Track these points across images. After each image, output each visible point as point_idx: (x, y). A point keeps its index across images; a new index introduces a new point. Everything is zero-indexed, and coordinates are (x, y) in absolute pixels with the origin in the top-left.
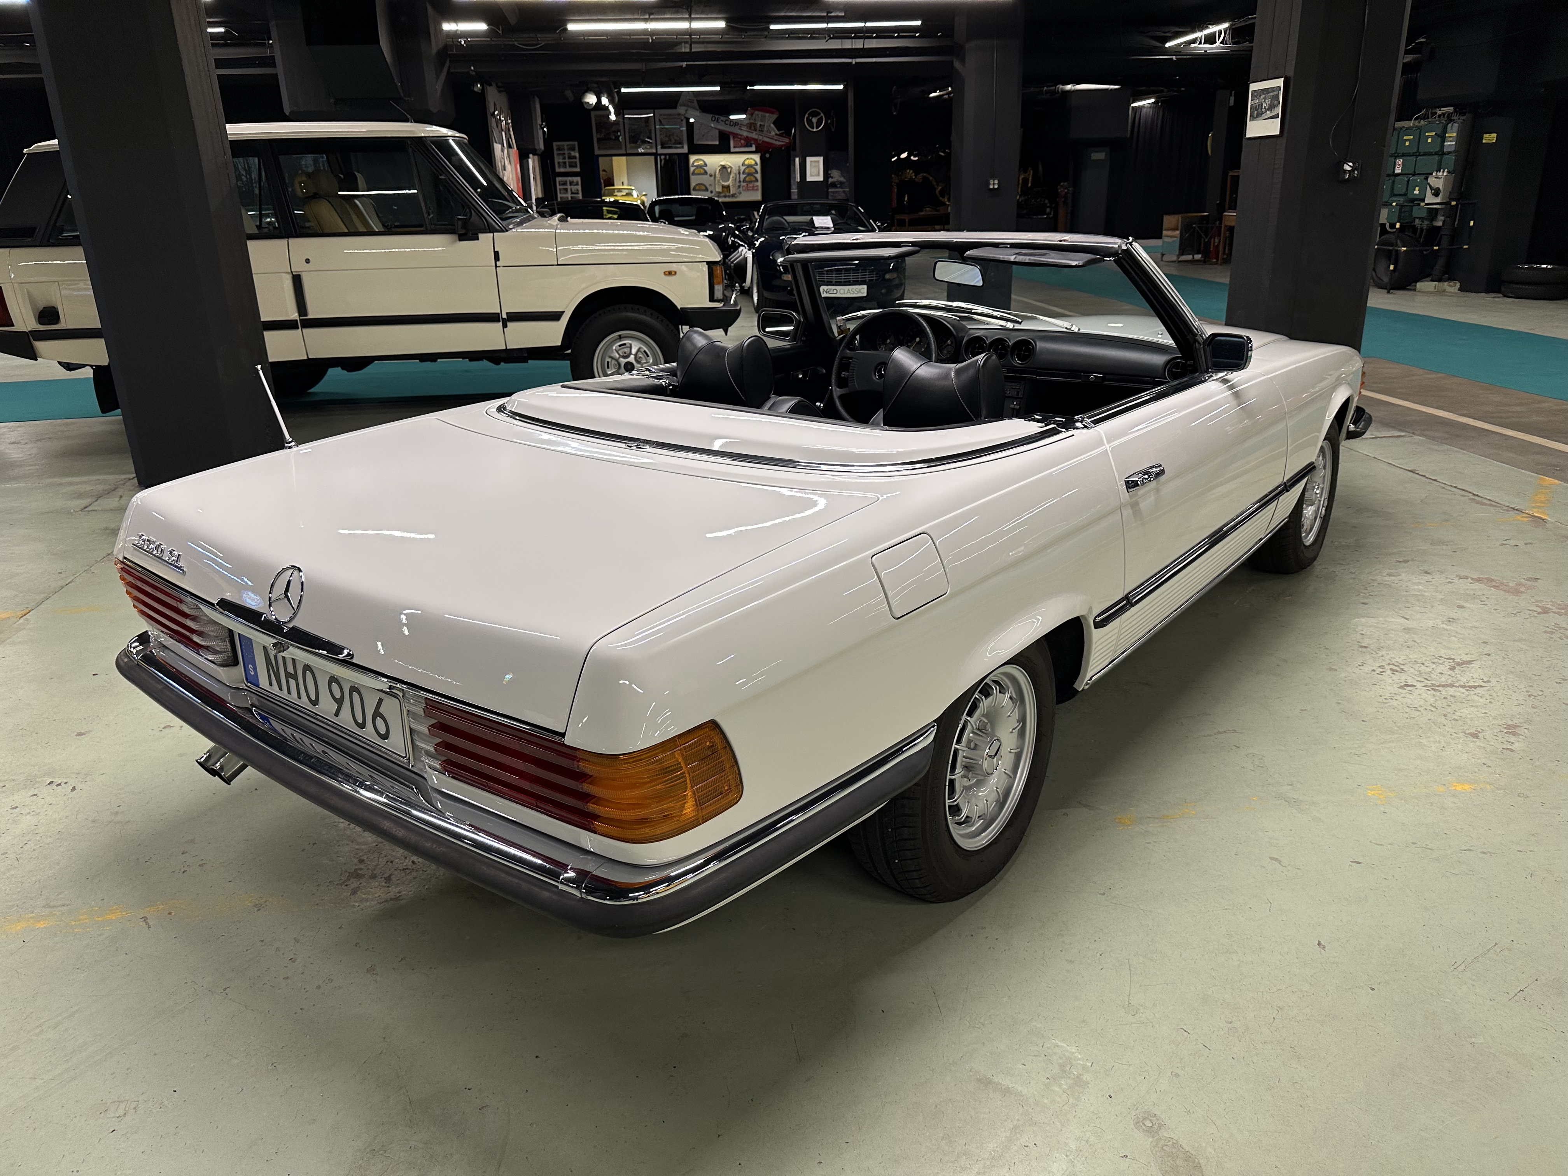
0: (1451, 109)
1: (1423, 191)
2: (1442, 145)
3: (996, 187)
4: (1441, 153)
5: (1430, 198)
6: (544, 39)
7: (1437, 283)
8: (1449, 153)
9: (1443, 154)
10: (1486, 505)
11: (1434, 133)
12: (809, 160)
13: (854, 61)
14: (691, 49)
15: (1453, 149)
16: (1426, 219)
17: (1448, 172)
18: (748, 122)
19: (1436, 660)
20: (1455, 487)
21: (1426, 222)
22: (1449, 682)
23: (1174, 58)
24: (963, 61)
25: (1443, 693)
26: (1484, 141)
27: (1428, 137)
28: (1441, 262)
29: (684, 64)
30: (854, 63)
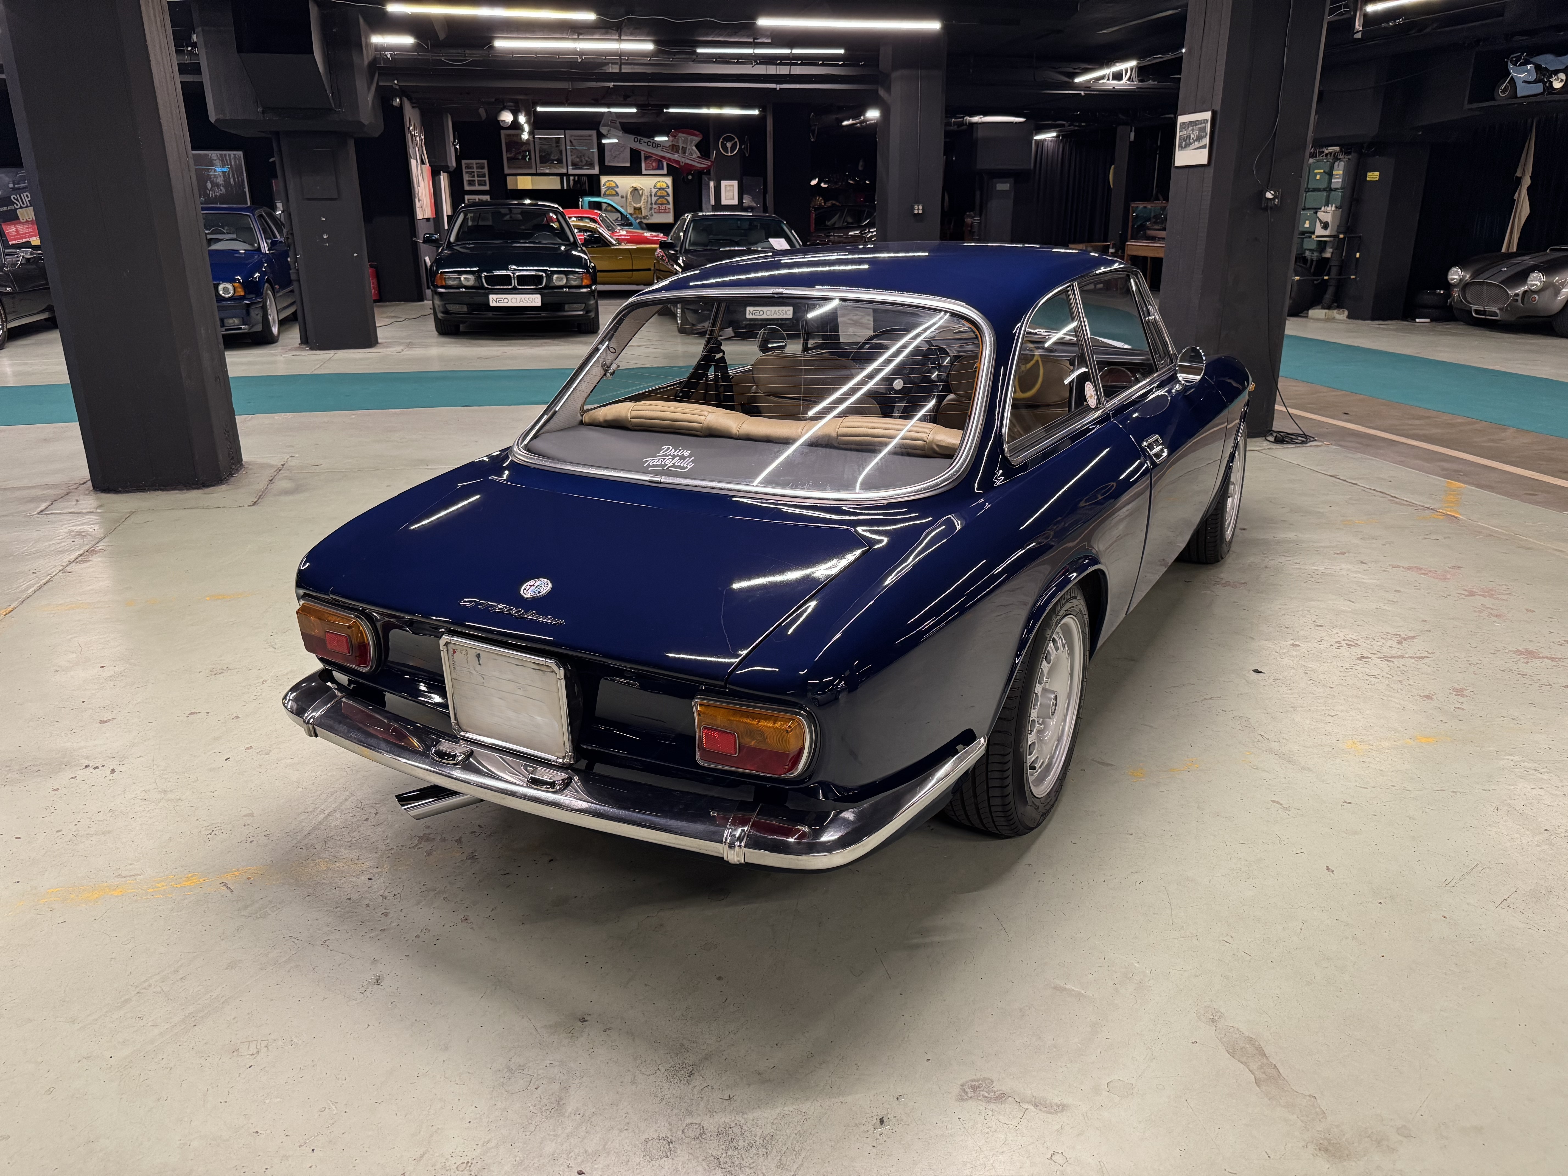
0: (1337, 149)
1: (1313, 224)
2: (1330, 182)
3: (920, 212)
4: (1329, 189)
5: (1319, 231)
6: (472, 55)
7: (1327, 311)
8: (1336, 189)
9: (1331, 190)
10: (1404, 505)
11: (1322, 171)
12: (724, 183)
13: (778, 87)
14: (620, 69)
15: (1339, 186)
16: (1316, 251)
17: (1336, 207)
18: (671, 144)
19: (1384, 636)
20: (1374, 490)
21: (1316, 254)
22: (1399, 654)
23: (1082, 93)
24: (888, 90)
25: (1396, 663)
26: (1368, 179)
27: (1317, 174)
28: (1331, 291)
29: (611, 84)
30: (778, 89)
